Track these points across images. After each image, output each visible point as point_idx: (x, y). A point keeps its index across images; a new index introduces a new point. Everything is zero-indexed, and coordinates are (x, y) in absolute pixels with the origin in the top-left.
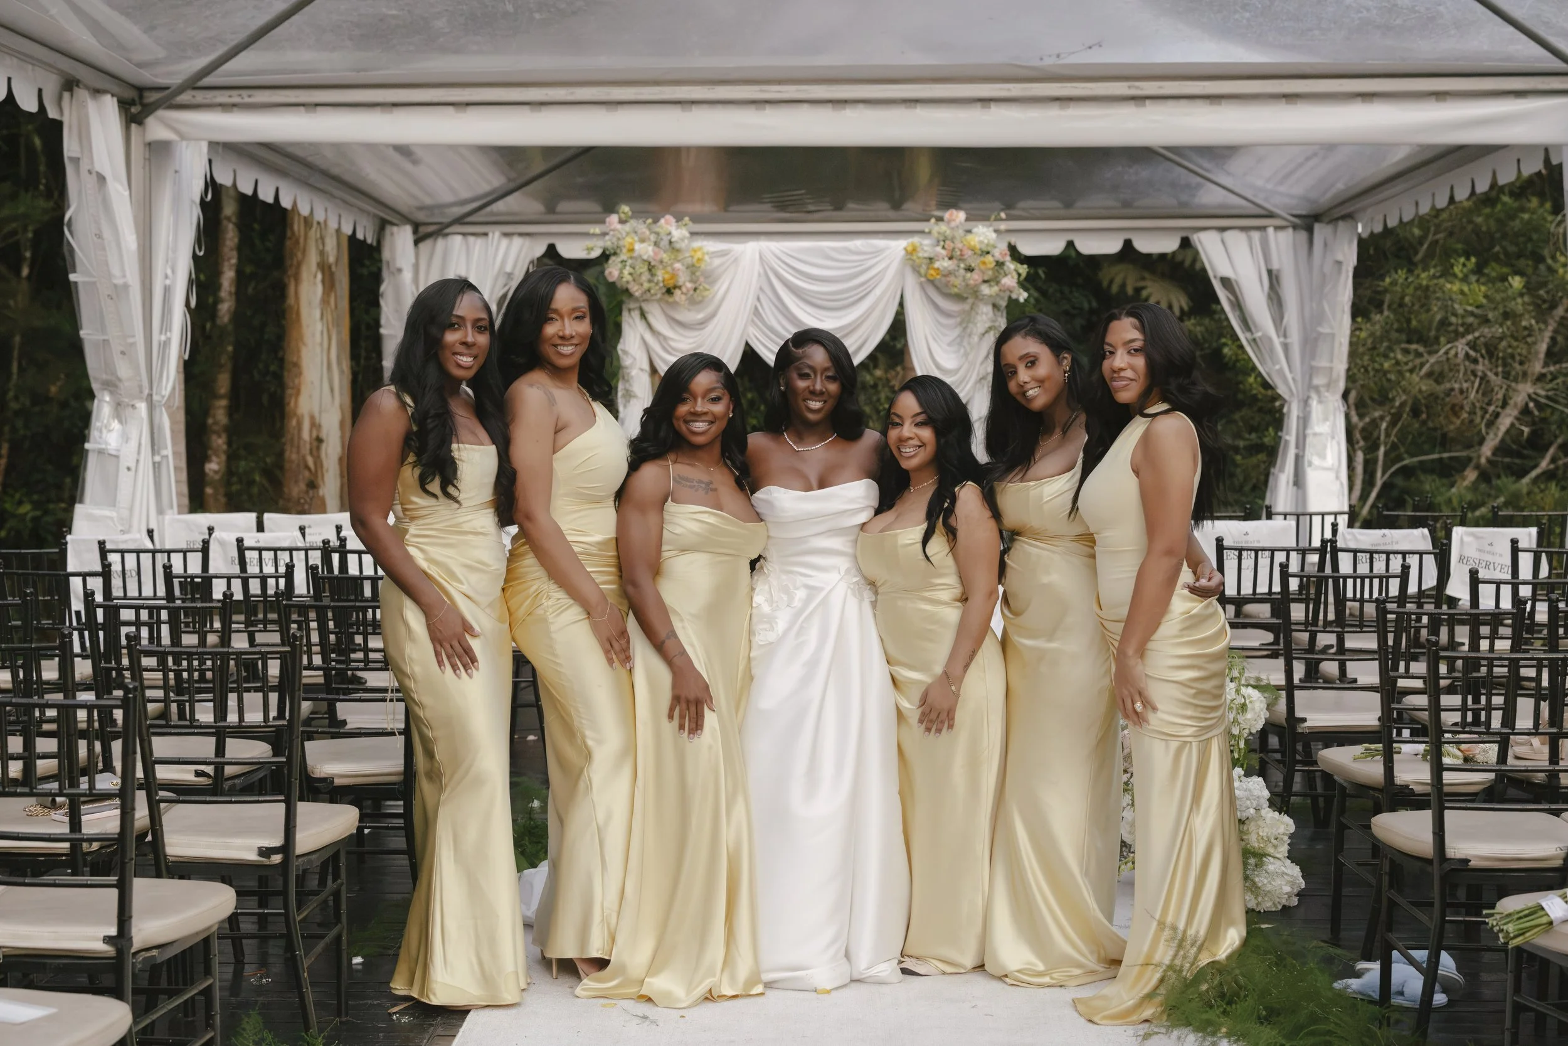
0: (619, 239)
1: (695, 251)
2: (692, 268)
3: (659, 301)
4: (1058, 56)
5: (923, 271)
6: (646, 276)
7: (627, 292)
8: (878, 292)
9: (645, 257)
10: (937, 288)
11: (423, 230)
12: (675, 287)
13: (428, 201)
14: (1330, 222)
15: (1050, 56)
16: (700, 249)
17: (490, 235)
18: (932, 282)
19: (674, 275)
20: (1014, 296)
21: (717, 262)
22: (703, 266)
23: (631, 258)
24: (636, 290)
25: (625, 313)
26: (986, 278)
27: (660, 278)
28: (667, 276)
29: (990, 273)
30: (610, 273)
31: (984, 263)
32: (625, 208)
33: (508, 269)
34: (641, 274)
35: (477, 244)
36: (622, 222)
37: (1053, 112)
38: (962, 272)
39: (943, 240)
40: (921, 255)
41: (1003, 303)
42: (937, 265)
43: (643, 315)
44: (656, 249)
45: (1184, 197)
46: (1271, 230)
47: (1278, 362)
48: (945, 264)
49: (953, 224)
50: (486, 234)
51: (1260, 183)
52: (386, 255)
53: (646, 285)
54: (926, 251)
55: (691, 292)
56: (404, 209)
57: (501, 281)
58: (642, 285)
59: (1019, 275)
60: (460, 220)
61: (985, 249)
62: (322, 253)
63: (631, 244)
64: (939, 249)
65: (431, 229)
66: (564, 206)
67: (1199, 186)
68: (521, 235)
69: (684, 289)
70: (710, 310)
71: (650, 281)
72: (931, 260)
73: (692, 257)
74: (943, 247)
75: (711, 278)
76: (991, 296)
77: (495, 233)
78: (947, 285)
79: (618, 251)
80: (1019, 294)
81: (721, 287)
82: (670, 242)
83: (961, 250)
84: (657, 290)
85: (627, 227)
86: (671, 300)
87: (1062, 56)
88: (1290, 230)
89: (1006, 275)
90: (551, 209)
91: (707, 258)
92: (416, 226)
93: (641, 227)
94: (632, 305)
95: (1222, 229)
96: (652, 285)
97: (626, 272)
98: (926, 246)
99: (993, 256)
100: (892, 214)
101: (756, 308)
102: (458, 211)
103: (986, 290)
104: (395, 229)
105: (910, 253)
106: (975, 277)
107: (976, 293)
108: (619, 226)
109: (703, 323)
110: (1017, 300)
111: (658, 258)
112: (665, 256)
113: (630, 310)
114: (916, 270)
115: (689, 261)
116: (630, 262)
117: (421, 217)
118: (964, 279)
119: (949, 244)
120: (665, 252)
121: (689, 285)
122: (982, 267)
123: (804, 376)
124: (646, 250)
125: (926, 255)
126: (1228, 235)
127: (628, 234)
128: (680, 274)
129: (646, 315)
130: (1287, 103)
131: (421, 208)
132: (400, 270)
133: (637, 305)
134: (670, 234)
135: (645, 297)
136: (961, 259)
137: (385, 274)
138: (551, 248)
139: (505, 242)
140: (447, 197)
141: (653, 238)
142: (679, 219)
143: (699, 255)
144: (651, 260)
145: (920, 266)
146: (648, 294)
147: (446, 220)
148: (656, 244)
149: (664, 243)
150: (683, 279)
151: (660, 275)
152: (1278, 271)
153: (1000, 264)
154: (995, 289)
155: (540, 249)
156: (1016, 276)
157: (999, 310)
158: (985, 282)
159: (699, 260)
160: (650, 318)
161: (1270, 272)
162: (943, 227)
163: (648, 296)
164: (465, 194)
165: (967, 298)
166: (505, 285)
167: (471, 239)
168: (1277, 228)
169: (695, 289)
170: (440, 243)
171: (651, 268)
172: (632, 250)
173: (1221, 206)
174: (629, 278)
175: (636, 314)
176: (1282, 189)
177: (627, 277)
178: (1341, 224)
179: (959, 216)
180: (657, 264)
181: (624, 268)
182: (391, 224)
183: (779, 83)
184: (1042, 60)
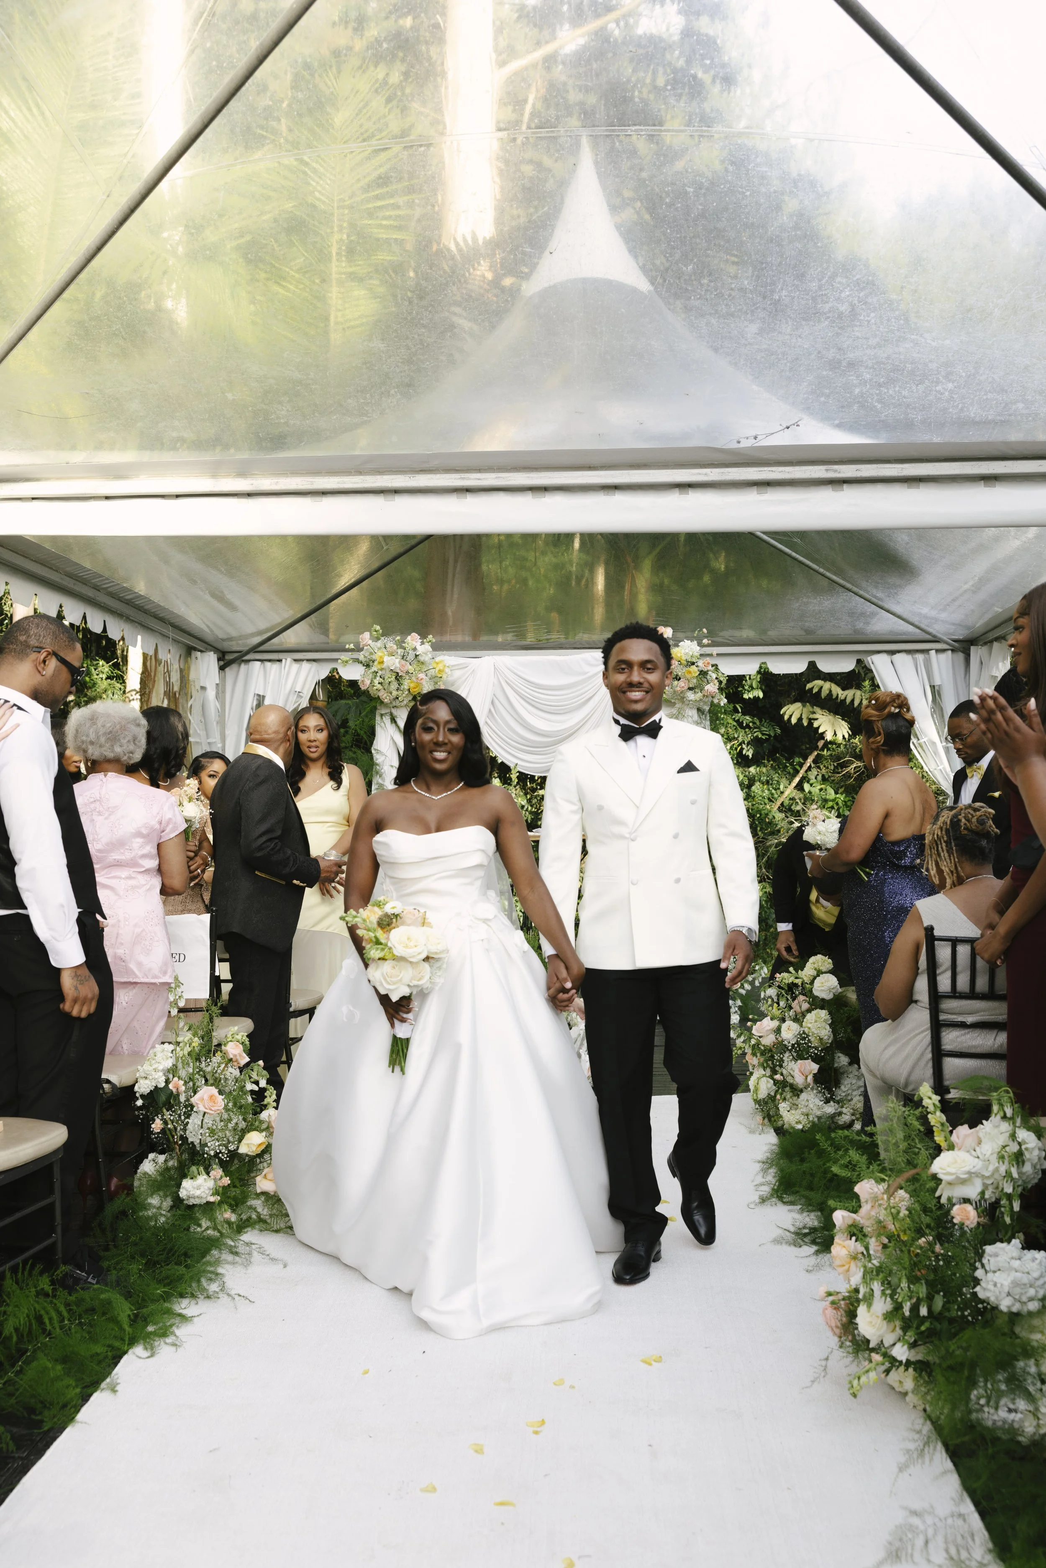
0: (371, 654)
1: (437, 663)
2: (436, 679)
4: (755, 438)
6: (394, 685)
7: (378, 700)
9: (394, 669)
11: (229, 657)
13: (234, 634)
14: (985, 643)
15: (747, 438)
16: (441, 662)
17: (284, 661)
19: (419, 684)
20: (716, 701)
21: (457, 674)
22: (444, 676)
23: (382, 669)
24: (387, 698)
25: (378, 718)
26: (692, 686)
27: (406, 687)
28: (412, 685)
29: (695, 681)
30: (365, 686)
31: (690, 672)
32: (376, 627)
33: (298, 688)
34: (389, 684)
35: (273, 668)
36: (374, 639)
37: (752, 496)
41: (707, 708)
43: (393, 719)
44: (403, 662)
45: (860, 625)
46: (933, 653)
47: (942, 763)
50: (280, 661)
51: (925, 611)
53: (395, 693)
56: (209, 638)
58: (391, 693)
59: (720, 682)
60: (255, 649)
61: (691, 660)
62: (168, 684)
63: (381, 657)
65: (232, 657)
67: (873, 614)
68: (308, 660)
71: (398, 689)
73: (434, 668)
76: (696, 702)
77: (288, 660)
79: (371, 664)
80: (720, 699)
82: (416, 656)
84: (405, 699)
85: (379, 644)
87: (759, 438)
88: (950, 652)
89: (708, 683)
91: (447, 670)
92: (221, 654)
93: (391, 643)
94: (383, 711)
95: (892, 653)
96: (400, 693)
97: (378, 681)
99: (698, 667)
101: (490, 711)
102: (257, 640)
103: (691, 696)
104: (199, 655)
106: (682, 686)
107: (682, 699)
108: (371, 642)
110: (718, 705)
111: (405, 669)
112: (411, 669)
113: (382, 715)
115: (432, 672)
116: (380, 673)
117: (226, 646)
120: (411, 663)
122: (688, 676)
123: (428, 730)
124: (394, 662)
126: (897, 657)
127: (379, 649)
128: (424, 683)
130: (985, 486)
131: (227, 639)
132: (202, 688)
133: (388, 711)
134: (415, 649)
135: (394, 704)
138: (334, 672)
139: (296, 666)
140: (248, 629)
141: (400, 652)
142: (423, 636)
143: (440, 667)
144: (398, 671)
146: (397, 702)
147: (245, 649)
148: (403, 657)
149: (411, 656)
151: (406, 684)
152: (939, 686)
153: (703, 674)
154: (699, 695)
155: (324, 672)
156: (717, 684)
157: (703, 713)
158: (690, 689)
159: (441, 671)
161: (933, 687)
163: (397, 703)
164: (263, 625)
165: (675, 704)
166: (296, 702)
167: (268, 664)
168: (937, 651)
170: (243, 667)
171: (398, 678)
172: (382, 662)
173: (891, 632)
174: (379, 686)
175: (387, 720)
176: (943, 616)
177: (377, 685)
178: (995, 644)
180: (404, 675)
181: (375, 678)
182: (195, 649)
183: (479, 470)
184: (739, 442)
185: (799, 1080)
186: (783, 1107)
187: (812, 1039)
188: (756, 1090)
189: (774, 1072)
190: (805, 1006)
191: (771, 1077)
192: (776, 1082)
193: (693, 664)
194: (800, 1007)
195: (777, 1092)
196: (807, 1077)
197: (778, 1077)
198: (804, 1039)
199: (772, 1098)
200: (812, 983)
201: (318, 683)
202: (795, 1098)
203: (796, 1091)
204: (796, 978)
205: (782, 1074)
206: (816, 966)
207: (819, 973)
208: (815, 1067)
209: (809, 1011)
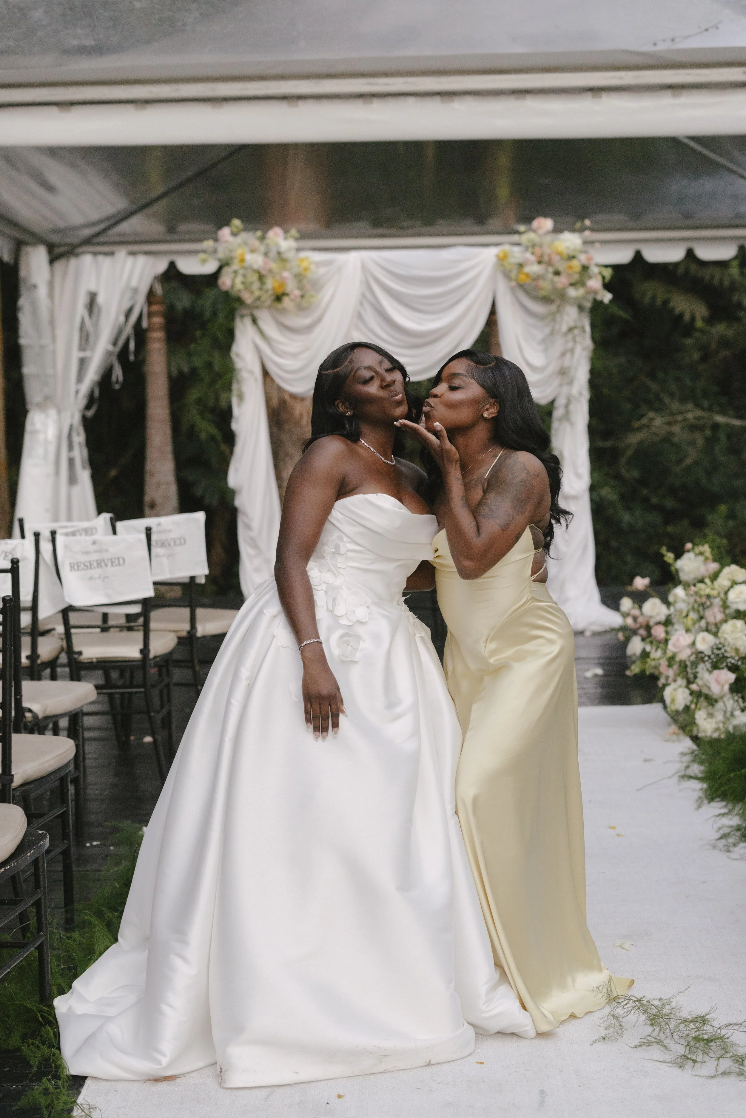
0: (233, 251)
1: (302, 260)
2: (299, 277)
3: (269, 307)
4: (673, 41)
5: (513, 276)
6: (256, 285)
7: (239, 300)
8: (472, 296)
9: (256, 267)
10: (527, 292)
11: (58, 250)
12: (285, 294)
13: (61, 224)
15: (664, 40)
16: (307, 258)
17: (117, 254)
18: (521, 286)
19: (282, 284)
20: (599, 298)
21: (322, 271)
23: (243, 268)
24: (248, 298)
25: (238, 320)
26: (573, 281)
29: (576, 276)
30: (224, 283)
31: (571, 267)
32: (237, 222)
33: (134, 283)
34: (252, 283)
35: (105, 262)
36: (234, 234)
37: (667, 100)
38: (550, 276)
39: (533, 246)
40: (511, 261)
41: (588, 305)
42: (527, 269)
43: (255, 321)
48: (534, 269)
49: (541, 232)
50: (112, 254)
52: (23, 273)
53: (257, 293)
54: (516, 258)
55: (298, 300)
56: (38, 230)
57: (128, 294)
58: (253, 293)
59: (604, 278)
60: (88, 241)
61: (571, 253)
63: (243, 255)
64: (528, 255)
65: (62, 249)
66: (183, 227)
68: (146, 253)
69: (292, 296)
70: (316, 315)
71: (261, 289)
72: (521, 266)
73: (299, 266)
74: (533, 254)
75: (317, 285)
76: (577, 299)
77: (121, 253)
78: (537, 288)
79: (232, 262)
80: (604, 296)
81: (326, 294)
83: (549, 255)
84: (268, 299)
85: (239, 239)
86: (280, 306)
87: (677, 40)
89: (590, 278)
90: (171, 229)
91: (313, 267)
92: (51, 248)
93: (250, 238)
94: (244, 311)
96: (263, 292)
97: (239, 281)
98: (517, 254)
99: (579, 261)
100: (477, 228)
101: (359, 313)
102: (87, 232)
103: (572, 293)
104: (30, 249)
105: (501, 259)
106: (562, 281)
107: (562, 296)
108: (230, 239)
109: (309, 329)
110: (601, 302)
112: (274, 266)
113: (242, 316)
114: (507, 275)
115: (296, 270)
116: (241, 272)
117: (54, 238)
118: (552, 282)
119: (538, 250)
120: (274, 261)
121: (297, 293)
122: (569, 270)
124: (256, 260)
125: (517, 261)
127: (239, 246)
129: (258, 321)
131: (56, 231)
132: (35, 287)
133: (248, 312)
134: (277, 245)
135: (256, 304)
136: (549, 263)
137: (23, 290)
138: (172, 265)
139: (130, 260)
140: (77, 219)
141: (262, 248)
142: (286, 231)
143: (305, 264)
144: (261, 269)
145: (510, 271)
147: (76, 241)
148: (266, 254)
149: (273, 254)
150: (291, 286)
151: (270, 284)
153: (585, 268)
154: (581, 291)
155: (161, 266)
156: (600, 279)
157: (583, 310)
158: (572, 285)
159: (306, 269)
160: (261, 323)
162: (531, 235)
163: (258, 303)
164: (94, 216)
167: (101, 258)
169: (302, 296)
170: (73, 262)
171: (261, 278)
172: (242, 260)
175: (248, 321)
177: (239, 285)
179: (546, 224)
180: (267, 273)
181: (236, 277)
182: (27, 244)
183: (387, 74)
184: (655, 44)
185: (715, 690)
186: (700, 716)
187: (728, 649)
188: (673, 701)
189: (689, 682)
190: (720, 616)
191: (687, 687)
192: (692, 693)
193: (574, 257)
194: (715, 618)
195: (692, 702)
196: (723, 686)
197: (694, 687)
198: (719, 649)
199: (687, 708)
200: (726, 593)
201: (155, 278)
202: (710, 707)
203: (711, 701)
204: (712, 589)
205: (698, 685)
206: (730, 576)
207: (734, 583)
208: (731, 677)
209: (726, 621)
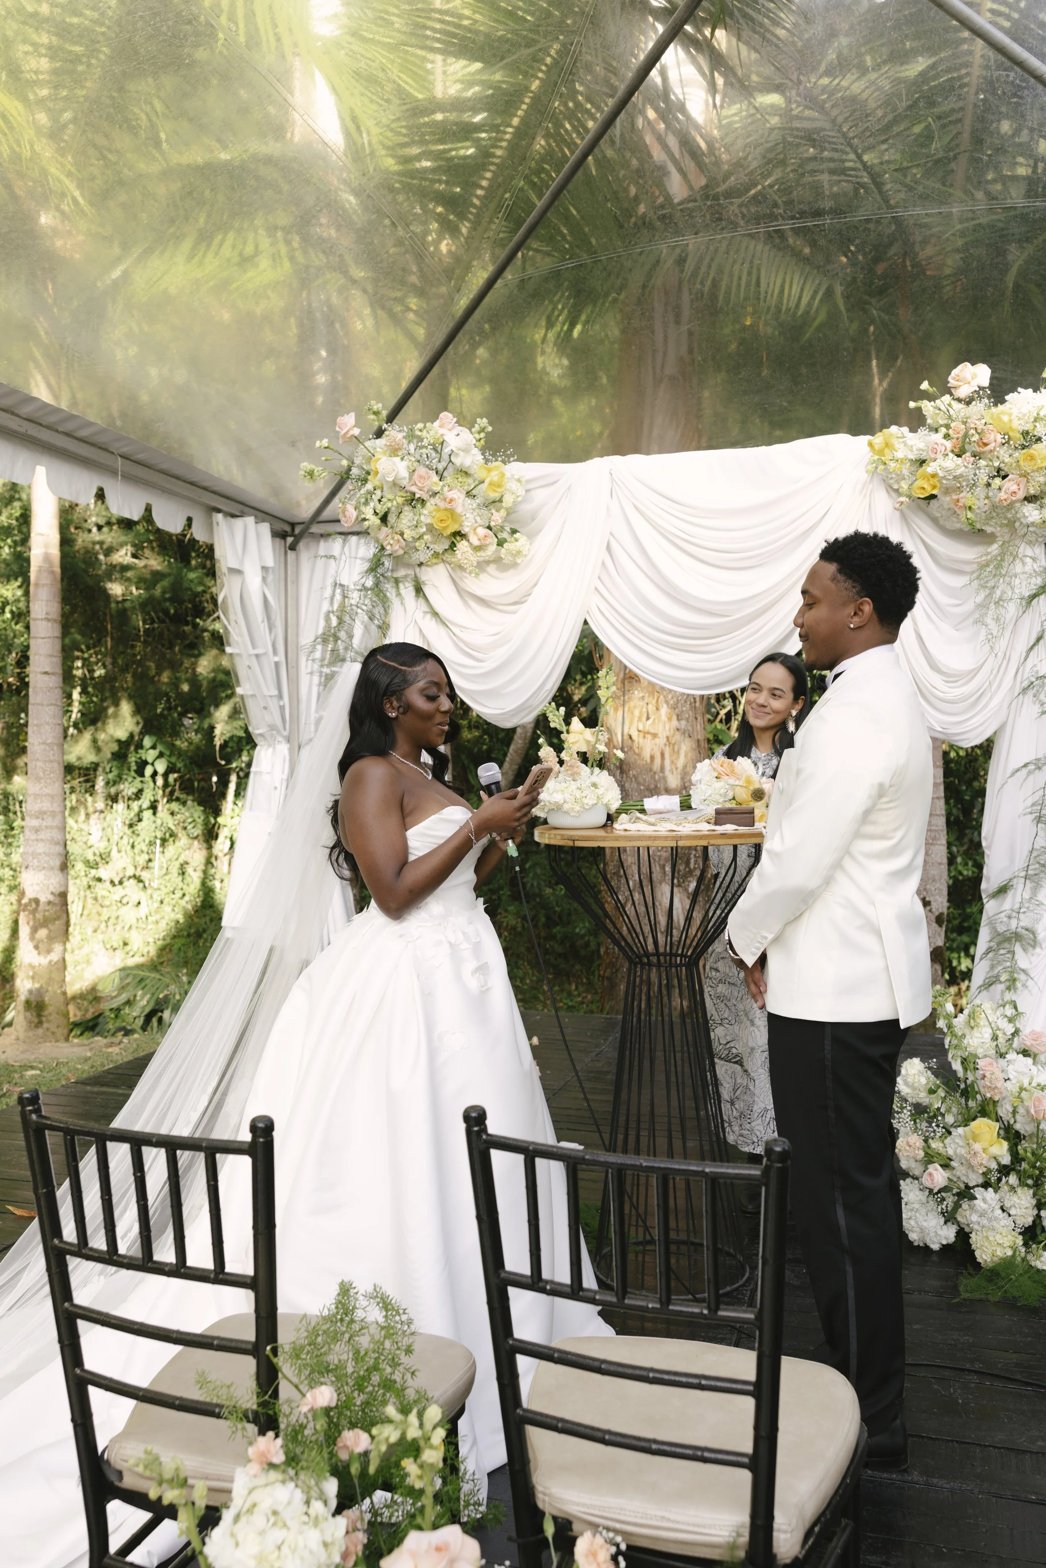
1: (489, 471)
3: (438, 561)
5: (904, 486)
10: (932, 519)
12: (460, 535)
19: (452, 512)
22: (511, 500)
23: (379, 486)
24: (393, 542)
26: (1033, 490)
27: (428, 520)
28: (443, 516)
29: (1041, 478)
31: (1030, 458)
34: (399, 513)
38: (983, 478)
40: (899, 455)
42: (933, 468)
44: (422, 471)
48: (948, 465)
49: (963, 392)
53: (409, 534)
54: (911, 448)
61: (1031, 431)
63: (377, 462)
64: (938, 442)
69: (475, 541)
70: (527, 576)
71: (415, 526)
72: (920, 462)
73: (483, 481)
74: (946, 435)
78: (952, 507)
82: (452, 458)
83: (981, 438)
86: (456, 559)
91: (514, 486)
92: (279, 524)
97: (370, 511)
98: (912, 440)
103: (1031, 515)
105: (879, 451)
106: (1009, 491)
107: (1009, 520)
111: (425, 485)
114: (891, 485)
116: (378, 493)
117: (286, 510)
118: (988, 494)
119: (957, 430)
121: (486, 533)
122: (1026, 466)
125: (912, 455)
128: (466, 513)
129: (427, 590)
132: (236, 572)
134: (443, 441)
136: (982, 455)
137: (222, 577)
141: (413, 449)
143: (494, 476)
144: (413, 489)
145: (898, 475)
149: (436, 460)
150: (472, 522)
151: (429, 514)
158: (1030, 499)
159: (494, 485)
162: (946, 403)
165: (994, 533)
170: (322, 544)
171: (415, 504)
172: (377, 472)
174: (375, 521)
177: (371, 518)
179: (976, 375)
180: (425, 497)
181: (366, 503)
193: (1038, 438)
